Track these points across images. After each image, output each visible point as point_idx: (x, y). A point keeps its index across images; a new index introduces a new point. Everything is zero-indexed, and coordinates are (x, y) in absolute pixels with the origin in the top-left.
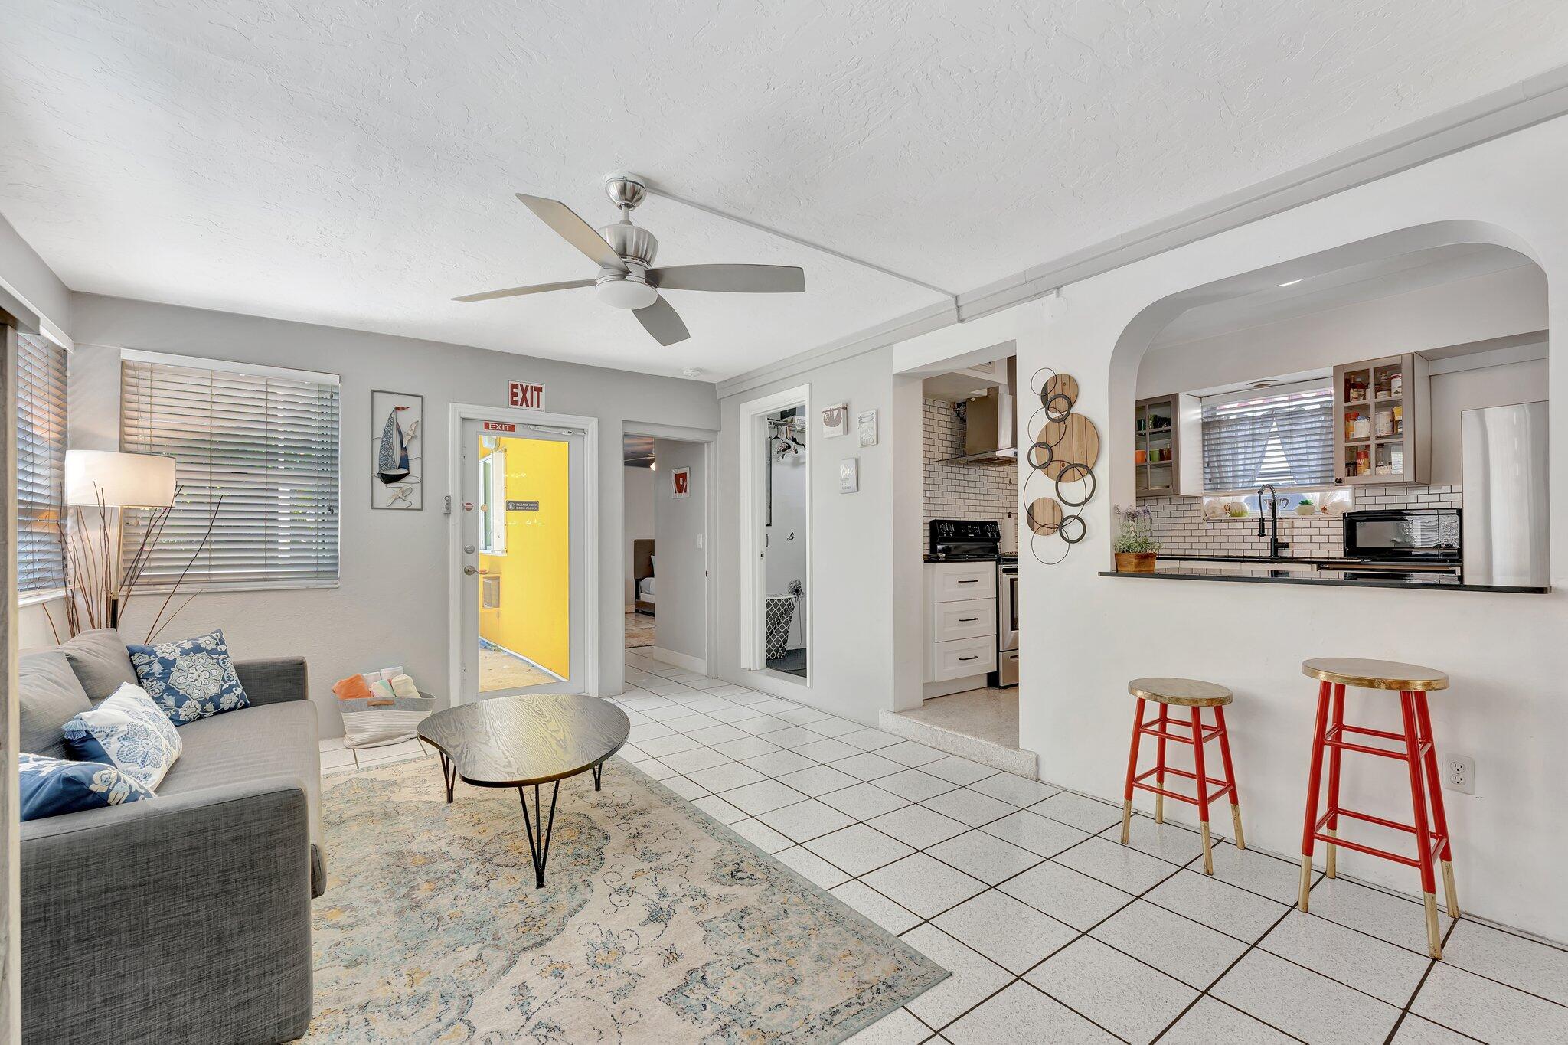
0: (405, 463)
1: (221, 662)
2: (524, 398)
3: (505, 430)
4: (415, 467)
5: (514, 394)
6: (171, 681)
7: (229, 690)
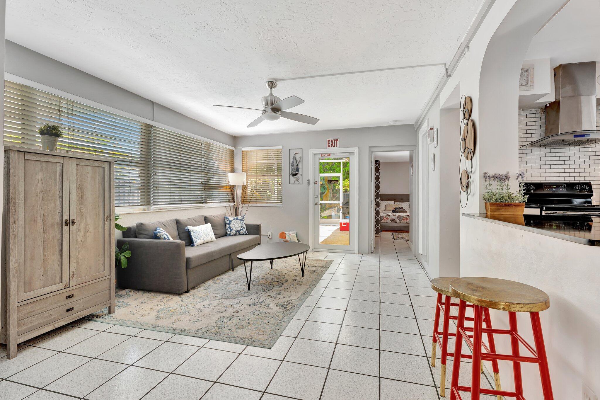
0: (298, 170)
1: (242, 223)
2: (332, 144)
3: (327, 156)
4: (300, 170)
5: (329, 143)
6: (230, 225)
7: (242, 230)
